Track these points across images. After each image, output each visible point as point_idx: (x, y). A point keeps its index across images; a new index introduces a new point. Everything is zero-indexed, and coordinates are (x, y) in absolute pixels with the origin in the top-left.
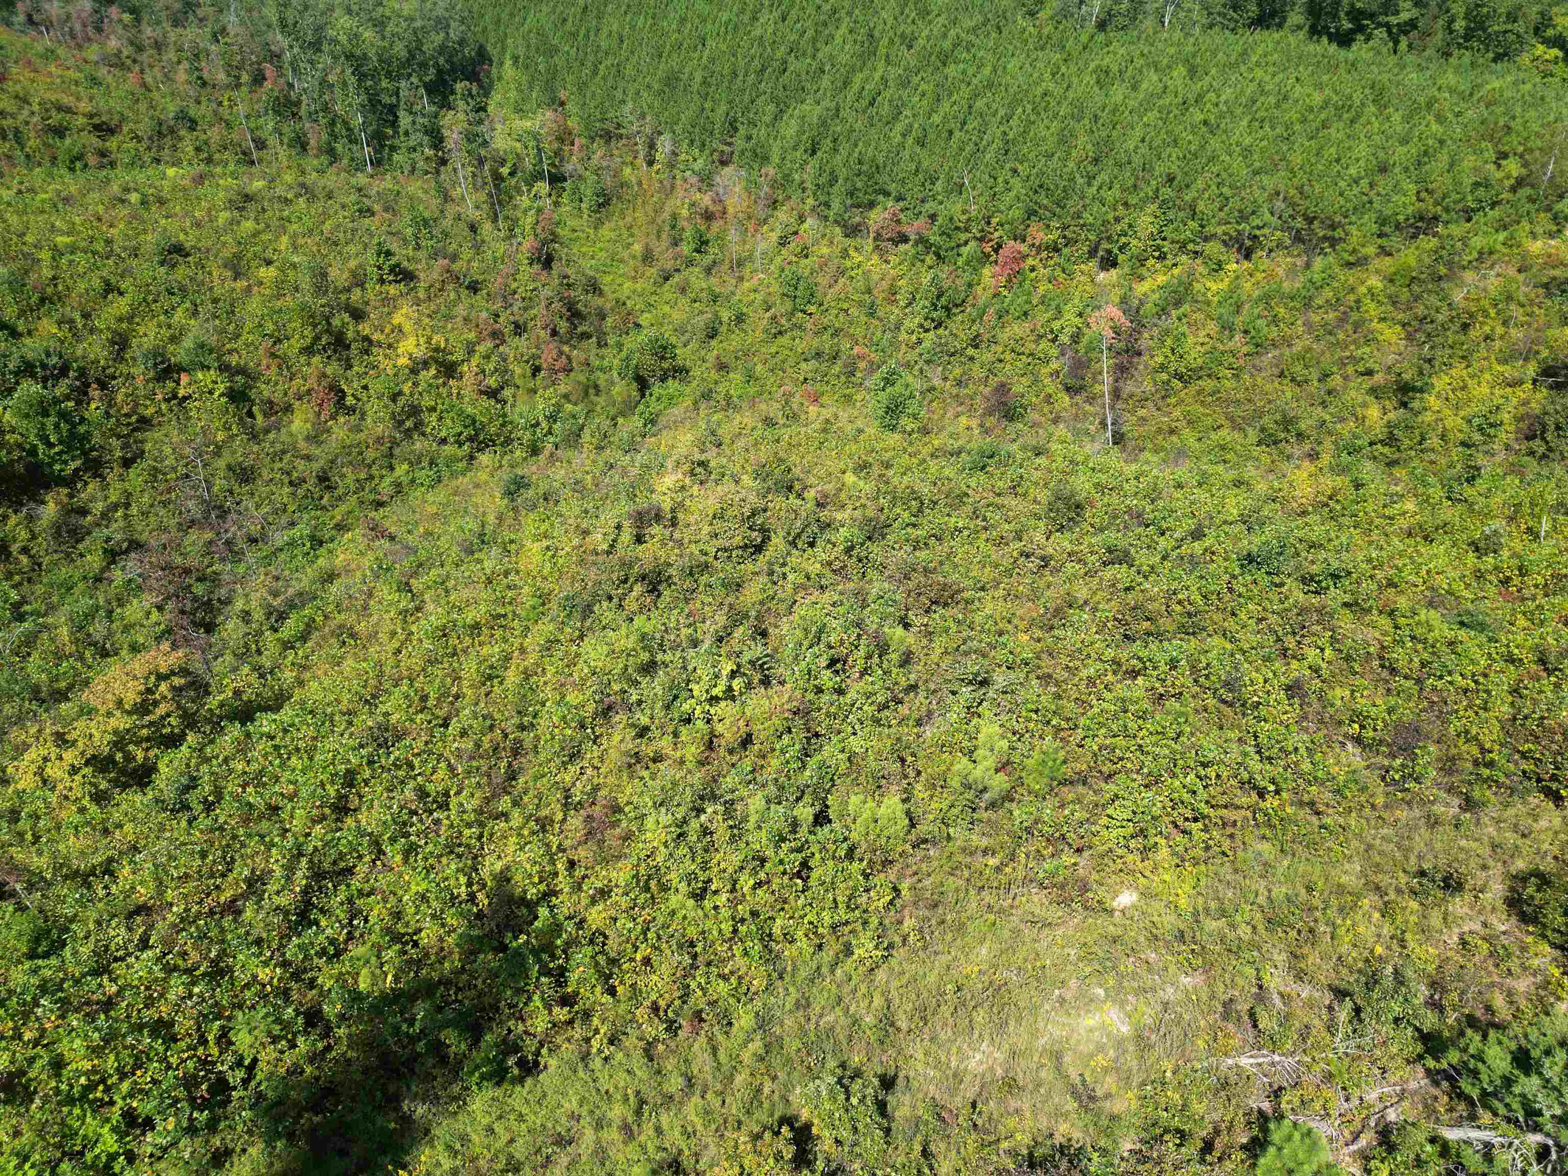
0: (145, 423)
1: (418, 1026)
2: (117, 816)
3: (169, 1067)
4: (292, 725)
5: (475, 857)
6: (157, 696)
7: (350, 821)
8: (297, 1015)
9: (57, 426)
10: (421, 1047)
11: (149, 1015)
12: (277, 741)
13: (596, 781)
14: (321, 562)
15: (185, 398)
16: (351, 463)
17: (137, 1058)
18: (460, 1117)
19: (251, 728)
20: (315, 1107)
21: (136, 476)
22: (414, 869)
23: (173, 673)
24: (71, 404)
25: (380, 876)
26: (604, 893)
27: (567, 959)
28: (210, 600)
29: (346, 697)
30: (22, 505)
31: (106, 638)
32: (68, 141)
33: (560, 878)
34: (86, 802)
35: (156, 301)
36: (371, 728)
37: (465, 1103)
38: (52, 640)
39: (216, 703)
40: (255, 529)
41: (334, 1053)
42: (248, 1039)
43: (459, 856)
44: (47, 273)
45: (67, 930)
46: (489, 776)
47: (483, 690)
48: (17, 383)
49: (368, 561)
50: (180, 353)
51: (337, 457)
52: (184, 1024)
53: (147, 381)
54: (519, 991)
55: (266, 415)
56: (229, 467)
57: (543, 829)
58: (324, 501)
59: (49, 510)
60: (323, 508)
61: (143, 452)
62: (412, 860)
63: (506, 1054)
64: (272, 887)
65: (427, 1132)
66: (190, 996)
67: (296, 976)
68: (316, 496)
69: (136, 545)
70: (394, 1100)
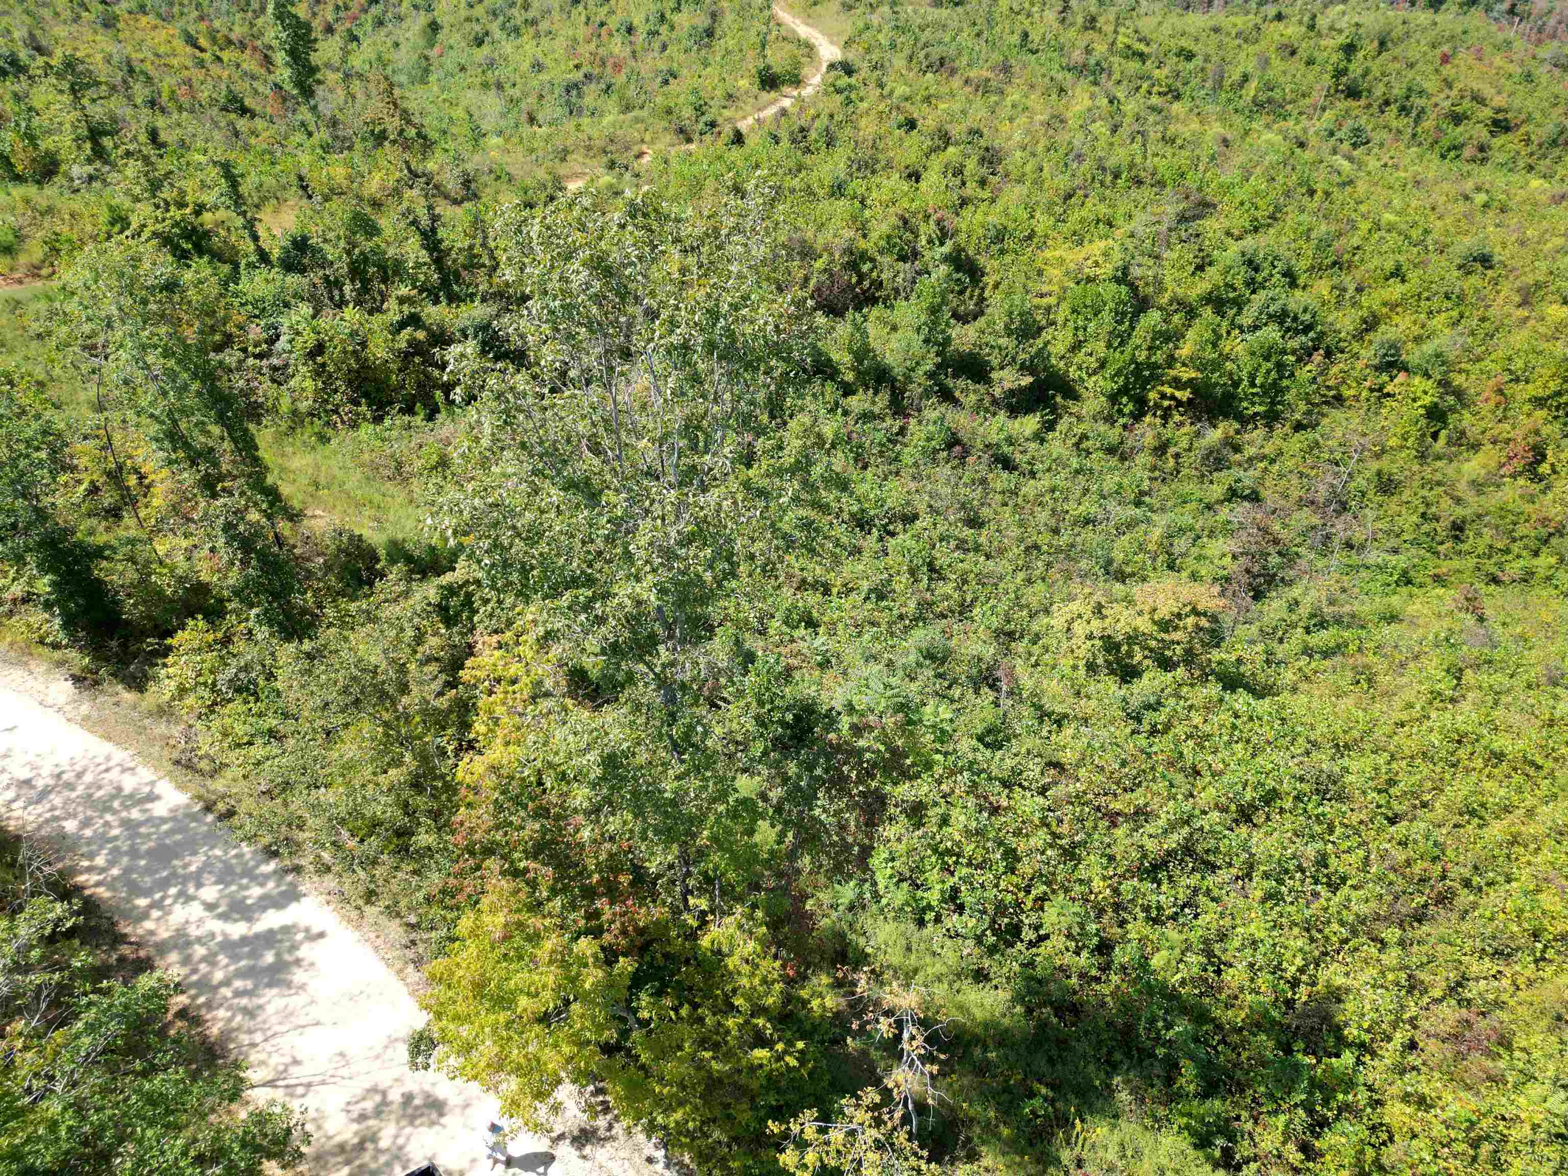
0: (1339, 399)
1: (1170, 1034)
2: (1092, 688)
3: (997, 886)
4: (1260, 719)
5: (1326, 954)
6: (1181, 624)
7: (1243, 830)
8: (1096, 935)
9: (1268, 372)
10: (1160, 1052)
11: (1012, 841)
12: (1238, 722)
13: (1504, 997)
14: (1395, 600)
15: (1388, 395)
16: (1497, 527)
17: (984, 861)
18: (1148, 1135)
19: (1227, 697)
20: (1058, 1011)
21: (1298, 442)
22: (1265, 914)
23: (1205, 614)
24: (1292, 358)
25: (1232, 894)
26: (1423, 1102)
27: (1337, 1118)
28: (1275, 575)
29: (1321, 728)
30: (1200, 421)
31: (1182, 555)
32: (1460, 129)
33: (1390, 1046)
34: (1081, 664)
35: (1428, 299)
36: (1321, 771)
37: (1159, 1129)
38: (1146, 533)
39: (1218, 658)
40: (1358, 536)
41: (1098, 987)
42: (1054, 919)
43: (1312, 940)
44: (1355, 241)
45: (1009, 741)
46: (1397, 898)
47: (1457, 819)
48: (1266, 324)
49: (1440, 627)
50: (1413, 355)
51: (1487, 514)
52: (1026, 868)
53: (1367, 366)
54: (1271, 1096)
55: (1449, 443)
56: (1379, 473)
57: (1411, 990)
58: (1441, 548)
59: (1214, 435)
60: (1437, 554)
61: (1318, 424)
62: (1269, 904)
63: (1220, 1132)
64: (1149, 829)
65: (1116, 1116)
66: (1043, 853)
67: (1117, 907)
68: (1438, 538)
69: (1254, 498)
70: (1113, 1067)
